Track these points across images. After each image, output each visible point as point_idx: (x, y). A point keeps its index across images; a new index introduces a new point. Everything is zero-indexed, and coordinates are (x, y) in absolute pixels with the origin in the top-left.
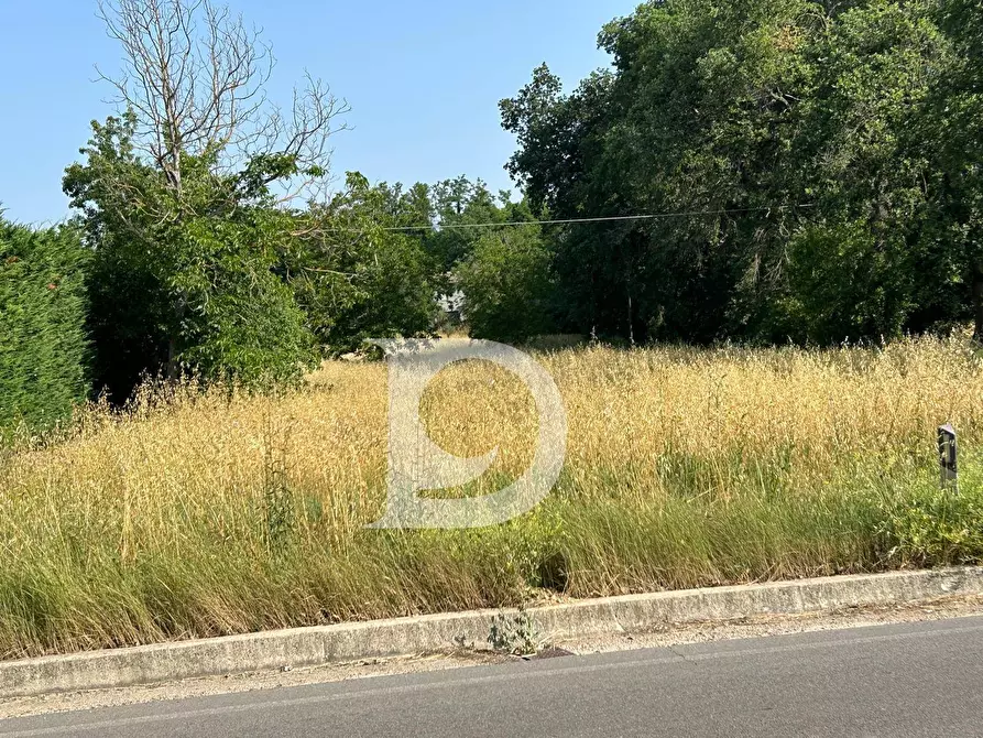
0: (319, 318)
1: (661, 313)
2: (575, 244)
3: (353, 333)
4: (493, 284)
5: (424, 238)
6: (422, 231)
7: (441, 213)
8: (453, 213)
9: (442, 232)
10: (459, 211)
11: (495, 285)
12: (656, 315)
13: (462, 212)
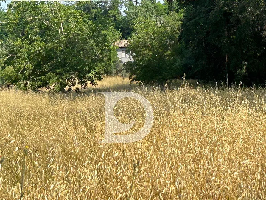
0: (22, 64)
1: (245, 67)
2: (190, 20)
3: (44, 73)
4: (145, 47)
5: (115, 20)
6: (114, 16)
7: (126, 5)
8: (133, 5)
9: (126, 17)
10: (136, 4)
11: (146, 47)
12: (242, 68)
13: (138, 5)
